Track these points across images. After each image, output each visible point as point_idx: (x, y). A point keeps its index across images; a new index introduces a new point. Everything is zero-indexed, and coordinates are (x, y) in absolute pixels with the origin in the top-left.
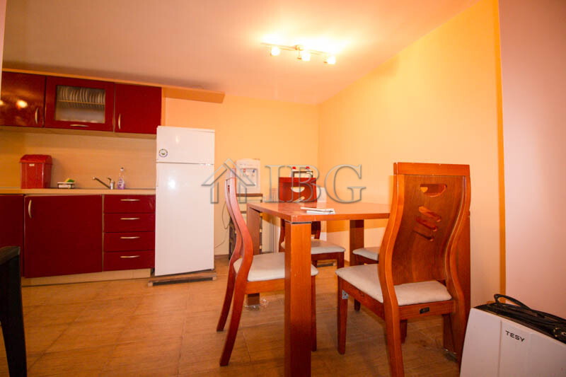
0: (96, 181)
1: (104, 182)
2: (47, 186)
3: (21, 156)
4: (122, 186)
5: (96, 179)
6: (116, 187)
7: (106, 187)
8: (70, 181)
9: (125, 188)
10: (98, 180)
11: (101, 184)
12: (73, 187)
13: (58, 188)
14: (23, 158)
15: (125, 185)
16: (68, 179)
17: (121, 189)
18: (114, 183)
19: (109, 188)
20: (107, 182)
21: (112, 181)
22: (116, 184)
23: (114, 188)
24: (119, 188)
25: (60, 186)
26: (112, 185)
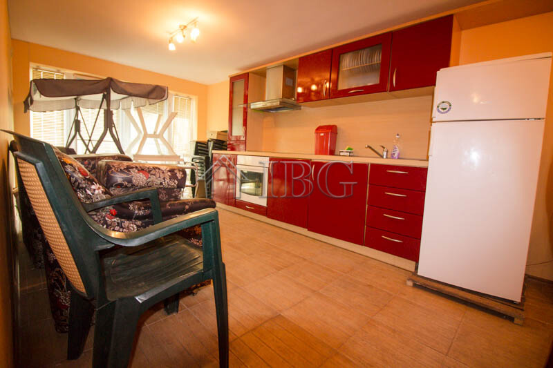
0: (368, 149)
1: (376, 150)
2: (332, 153)
3: (316, 128)
4: (396, 155)
5: (369, 147)
6: (388, 156)
7: (378, 156)
8: (349, 149)
9: (399, 158)
10: (370, 148)
11: (373, 152)
12: (351, 154)
13: (340, 155)
14: (317, 129)
15: (399, 154)
16: (348, 147)
17: (394, 158)
18: (387, 152)
19: (382, 157)
20: (379, 150)
21: (385, 149)
22: (389, 153)
23: (387, 158)
24: (392, 157)
25: (341, 154)
26: (385, 154)
